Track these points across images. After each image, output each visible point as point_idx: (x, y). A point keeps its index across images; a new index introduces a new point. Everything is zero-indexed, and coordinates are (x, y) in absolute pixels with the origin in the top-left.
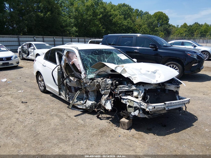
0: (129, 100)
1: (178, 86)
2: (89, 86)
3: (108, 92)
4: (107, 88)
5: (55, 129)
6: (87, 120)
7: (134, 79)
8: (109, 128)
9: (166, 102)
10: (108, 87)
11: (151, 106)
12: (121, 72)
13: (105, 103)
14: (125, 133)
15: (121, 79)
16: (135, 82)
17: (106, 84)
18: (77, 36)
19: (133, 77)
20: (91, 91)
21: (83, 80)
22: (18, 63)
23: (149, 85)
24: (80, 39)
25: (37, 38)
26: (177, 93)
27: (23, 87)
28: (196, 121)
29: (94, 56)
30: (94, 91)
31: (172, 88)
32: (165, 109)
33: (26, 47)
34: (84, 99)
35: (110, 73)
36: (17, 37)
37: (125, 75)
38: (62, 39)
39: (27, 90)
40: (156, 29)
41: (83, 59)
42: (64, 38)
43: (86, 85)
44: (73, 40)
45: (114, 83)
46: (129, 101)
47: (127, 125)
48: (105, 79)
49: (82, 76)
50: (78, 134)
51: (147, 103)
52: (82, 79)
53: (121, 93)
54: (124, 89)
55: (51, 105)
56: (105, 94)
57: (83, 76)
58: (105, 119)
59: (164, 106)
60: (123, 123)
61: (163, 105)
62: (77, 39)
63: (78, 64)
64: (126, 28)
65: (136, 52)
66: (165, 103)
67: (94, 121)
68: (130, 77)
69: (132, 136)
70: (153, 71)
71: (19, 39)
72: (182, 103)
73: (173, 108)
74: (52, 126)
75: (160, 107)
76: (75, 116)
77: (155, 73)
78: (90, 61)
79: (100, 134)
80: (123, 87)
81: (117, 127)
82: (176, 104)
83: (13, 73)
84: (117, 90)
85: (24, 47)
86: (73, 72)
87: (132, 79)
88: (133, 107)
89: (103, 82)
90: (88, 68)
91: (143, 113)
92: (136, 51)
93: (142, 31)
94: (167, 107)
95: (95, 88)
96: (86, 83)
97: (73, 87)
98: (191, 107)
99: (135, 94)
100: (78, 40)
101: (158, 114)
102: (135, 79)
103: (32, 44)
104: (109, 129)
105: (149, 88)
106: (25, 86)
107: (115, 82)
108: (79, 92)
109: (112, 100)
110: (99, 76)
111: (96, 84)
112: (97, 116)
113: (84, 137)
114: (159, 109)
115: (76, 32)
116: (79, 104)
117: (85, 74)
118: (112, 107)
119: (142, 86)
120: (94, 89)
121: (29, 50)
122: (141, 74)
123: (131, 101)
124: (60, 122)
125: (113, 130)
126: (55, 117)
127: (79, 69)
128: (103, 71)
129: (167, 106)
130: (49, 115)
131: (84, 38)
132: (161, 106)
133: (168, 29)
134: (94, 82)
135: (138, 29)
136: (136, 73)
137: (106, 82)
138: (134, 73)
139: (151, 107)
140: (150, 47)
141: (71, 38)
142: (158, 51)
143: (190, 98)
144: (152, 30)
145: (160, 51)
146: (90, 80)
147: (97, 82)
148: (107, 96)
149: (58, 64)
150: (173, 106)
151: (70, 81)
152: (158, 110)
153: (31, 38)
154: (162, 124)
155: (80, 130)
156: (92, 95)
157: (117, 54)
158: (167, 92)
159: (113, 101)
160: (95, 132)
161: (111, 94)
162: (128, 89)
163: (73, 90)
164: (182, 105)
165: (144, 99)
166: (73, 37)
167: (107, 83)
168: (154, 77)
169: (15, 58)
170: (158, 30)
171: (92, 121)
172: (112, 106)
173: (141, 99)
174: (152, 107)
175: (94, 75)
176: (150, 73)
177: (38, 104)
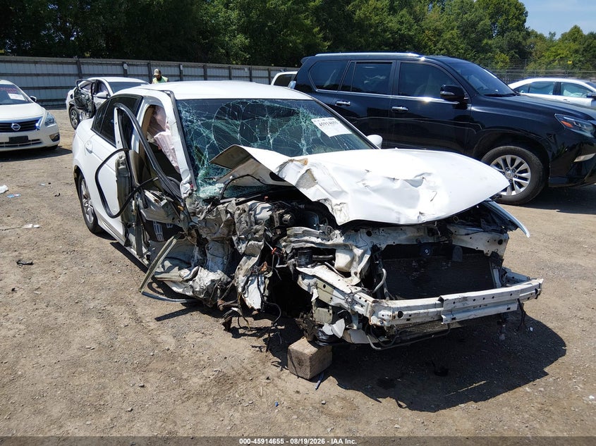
0: (319, 282)
1: (503, 237)
2: (204, 223)
3: (259, 247)
4: (255, 234)
5: (75, 364)
6: (192, 337)
7: (339, 207)
8: (250, 369)
9: (445, 297)
10: (257, 231)
11: (389, 308)
12: (298, 182)
13: (244, 286)
14: (298, 392)
15: (302, 206)
16: (341, 220)
17: (253, 219)
18: (245, 62)
19: (334, 201)
20: (213, 240)
21: (185, 204)
22: (57, 138)
23: (390, 231)
24: (256, 69)
25: (131, 67)
26: (497, 259)
27: (45, 212)
28: (556, 359)
29: (229, 123)
30: (221, 241)
31: (479, 241)
32: (441, 319)
33: (87, 92)
34: (193, 265)
35: (271, 182)
36: (76, 63)
37: (312, 194)
38: (203, 69)
39: (49, 224)
40: (487, 44)
41: (190, 130)
42: (210, 67)
43: (195, 220)
44: (235, 73)
45: (276, 219)
46: (321, 284)
47: (308, 364)
48: (249, 203)
49: (182, 190)
50: (143, 386)
51: (378, 295)
52: (181, 198)
53: (297, 252)
54: (307, 242)
55: (99, 277)
56: (248, 252)
57: (185, 188)
58: (249, 335)
59: (439, 309)
60: (297, 358)
61: (435, 306)
62: (246, 70)
63: (173, 149)
64: (393, 38)
65: (398, 113)
66: (441, 300)
67: (213, 343)
68: (325, 200)
69: (318, 406)
70: (411, 177)
71: (79, 69)
72: (508, 298)
73: (470, 318)
74: (73, 351)
75: (422, 311)
76: (158, 319)
77: (416, 183)
78: (209, 138)
79: (215, 390)
80: (305, 233)
81: (279, 369)
82: (486, 302)
83: (38, 167)
84: (285, 241)
85: (82, 91)
86: (157, 175)
87: (332, 209)
88: (330, 307)
89: (245, 211)
90: (203, 161)
91: (363, 329)
92: (401, 108)
93: (441, 50)
94: (450, 312)
95: (222, 230)
96: (195, 214)
97: (159, 225)
98: (551, 305)
99: (342, 260)
100: (251, 73)
101: (416, 336)
102: (341, 210)
103: (104, 84)
104: (250, 373)
105: (390, 242)
106: (50, 210)
107: (281, 216)
108: (175, 241)
109: (265, 278)
110: (235, 190)
111: (224, 219)
112: (224, 324)
113: (155, 401)
114: (419, 321)
115: (245, 48)
116: (175, 279)
117: (190, 183)
118: (262, 302)
119: (365, 237)
120: (218, 235)
121: (95, 101)
122: (368, 190)
123: (324, 286)
124: (100, 339)
125: (263, 379)
126: (93, 320)
127: (174, 165)
128: (248, 175)
129: (448, 311)
130: (79, 311)
131: (267, 67)
132: (426, 311)
133: (524, 43)
134: (218, 213)
135: (429, 43)
136: (345, 189)
137: (253, 213)
138: (340, 187)
139: (386, 314)
140: (443, 97)
141: (229, 68)
142: (469, 108)
143: (541, 281)
144: (473, 47)
145: (473, 108)
146: (207, 205)
147: (227, 212)
148: (254, 260)
149: (120, 146)
150: (472, 311)
151: (147, 203)
152: (413, 321)
153: (114, 67)
154: (434, 365)
155: (151, 374)
156: (216, 253)
157: (312, 116)
158: (457, 257)
159: (267, 282)
160: (201, 382)
161: (265, 256)
162: (319, 241)
163: (159, 233)
164: (507, 304)
165: (368, 281)
166: (237, 64)
167: (258, 216)
168: (413, 201)
169: (47, 124)
170: (490, 46)
171: (204, 340)
172: (265, 298)
173: (356, 280)
174: (390, 313)
175: (220, 188)
176: (397, 185)
177: (60, 271)
